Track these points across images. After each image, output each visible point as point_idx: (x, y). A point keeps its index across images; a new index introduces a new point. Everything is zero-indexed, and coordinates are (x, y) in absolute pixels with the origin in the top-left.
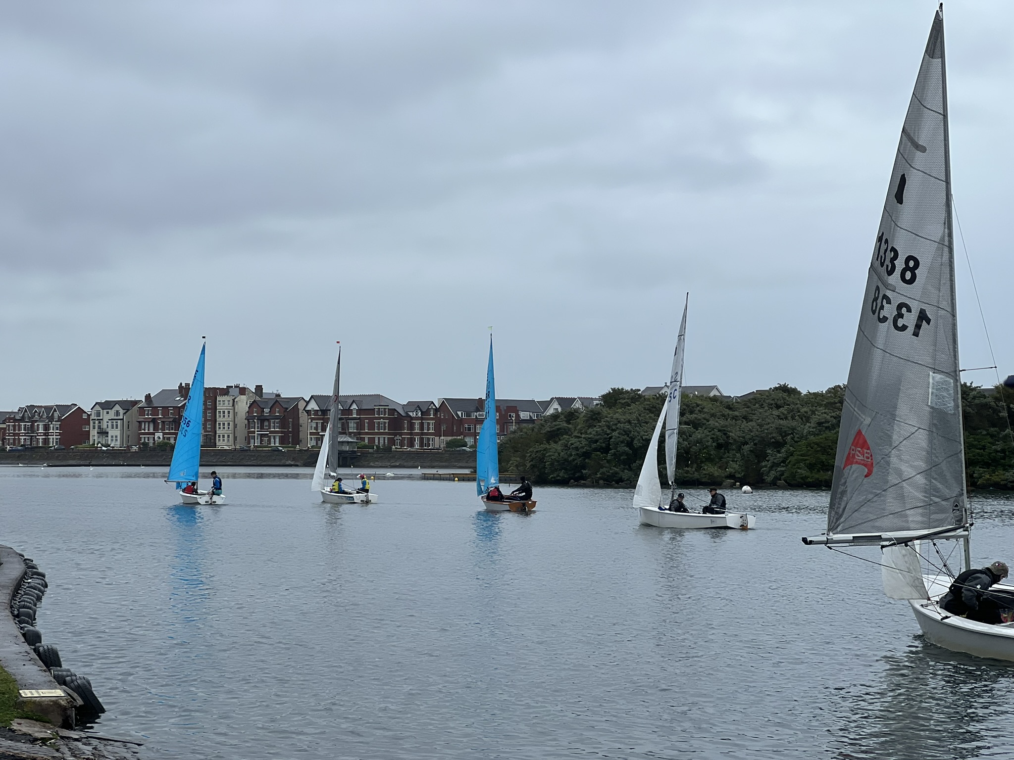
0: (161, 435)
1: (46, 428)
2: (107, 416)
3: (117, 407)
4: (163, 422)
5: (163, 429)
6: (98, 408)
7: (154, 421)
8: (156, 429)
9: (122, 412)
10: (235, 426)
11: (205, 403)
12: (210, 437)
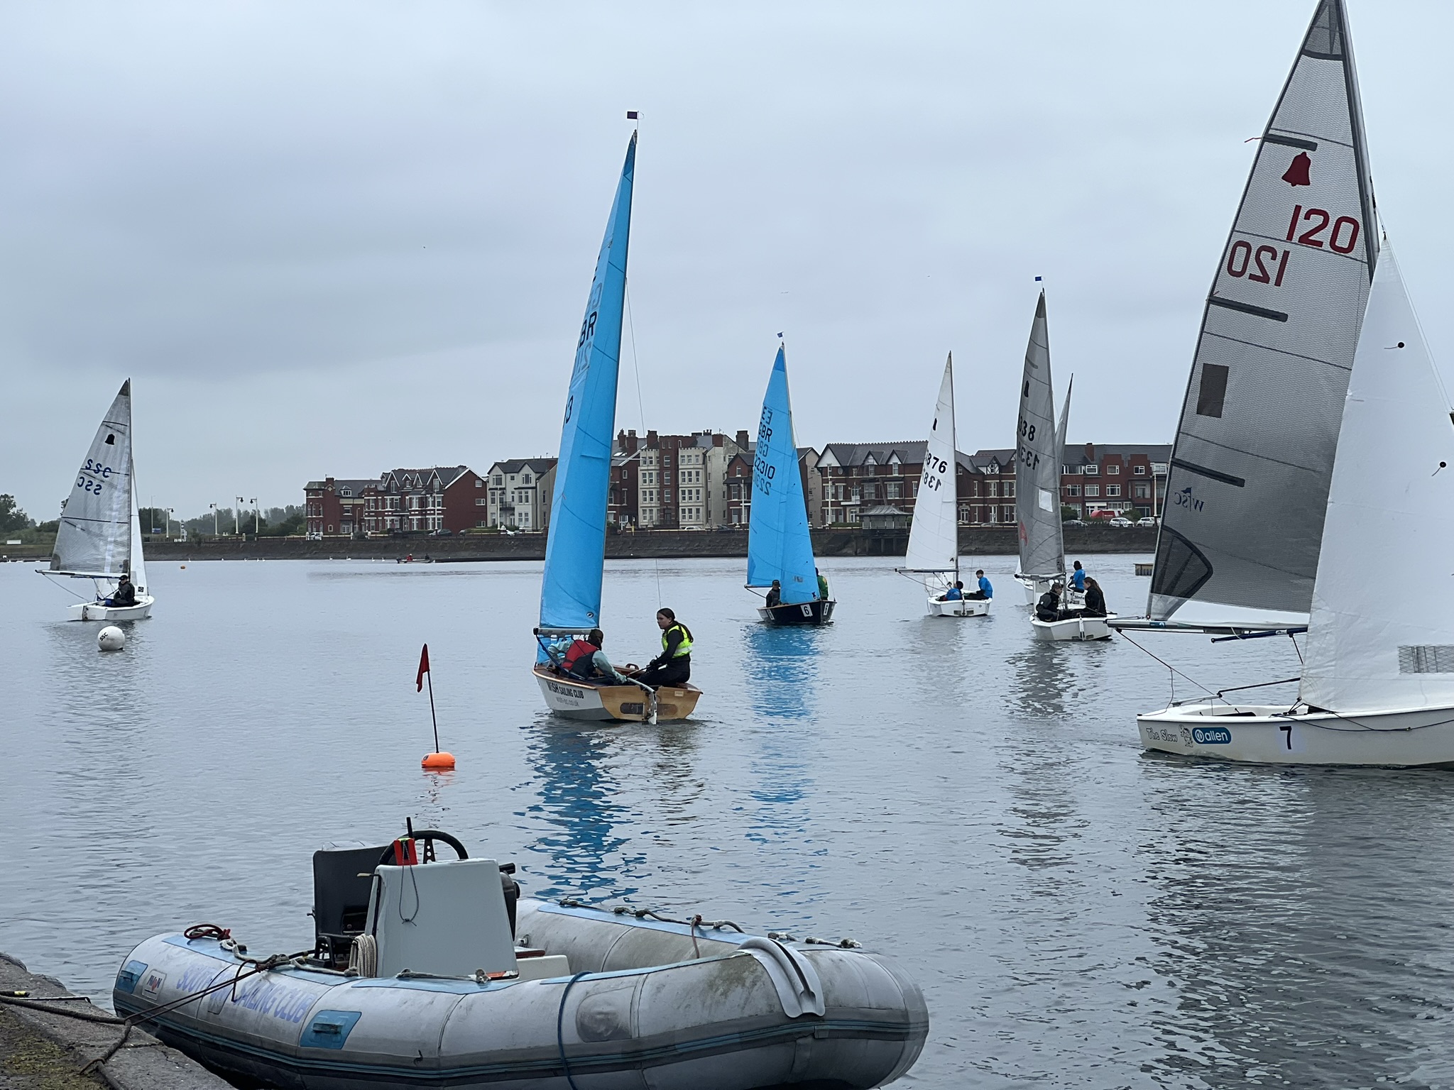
1: (423, 503)
2: (512, 484)
3: (527, 470)
6: (498, 471)
9: (533, 476)
10: (708, 494)
11: (660, 460)
12: (669, 513)
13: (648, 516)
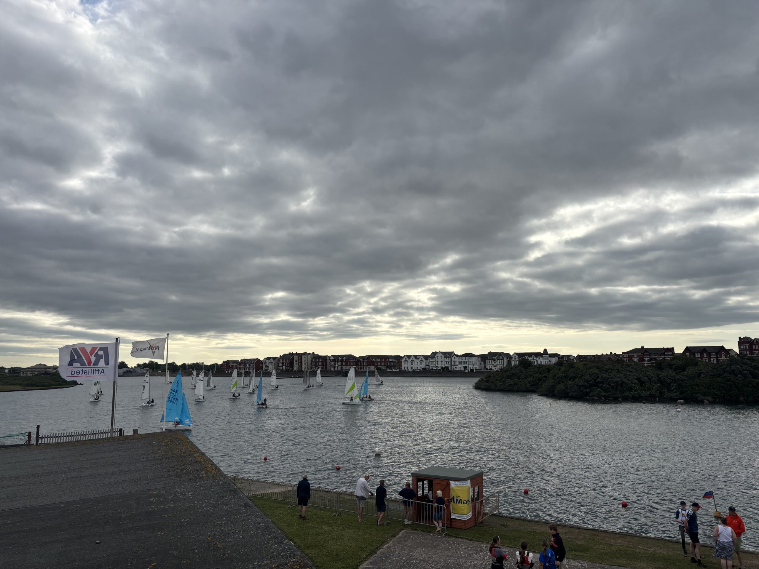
0: (285, 367)
1: (250, 365)
2: (268, 362)
3: (271, 359)
4: (286, 363)
5: (285, 365)
6: (266, 359)
7: (283, 363)
8: (283, 365)
9: (273, 360)
10: (308, 364)
11: (298, 358)
12: (300, 367)
13: (296, 368)
